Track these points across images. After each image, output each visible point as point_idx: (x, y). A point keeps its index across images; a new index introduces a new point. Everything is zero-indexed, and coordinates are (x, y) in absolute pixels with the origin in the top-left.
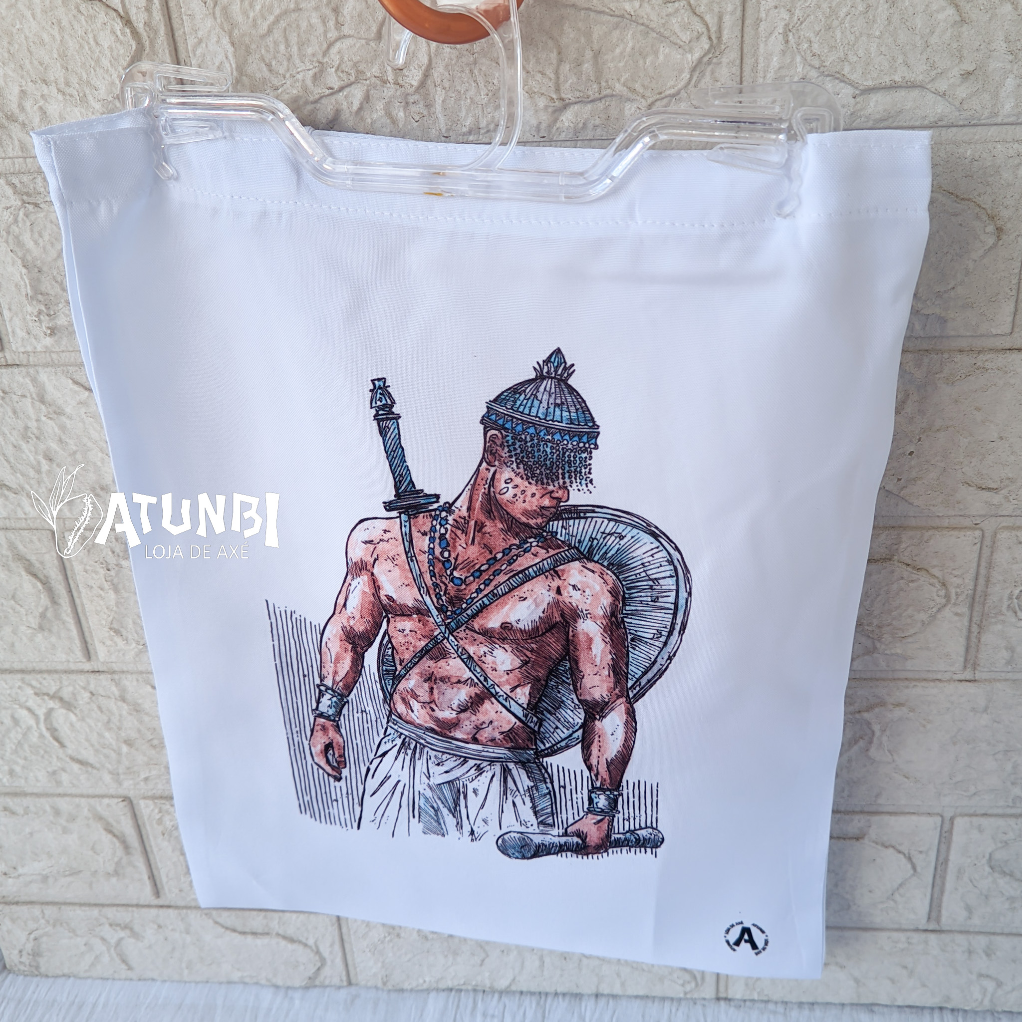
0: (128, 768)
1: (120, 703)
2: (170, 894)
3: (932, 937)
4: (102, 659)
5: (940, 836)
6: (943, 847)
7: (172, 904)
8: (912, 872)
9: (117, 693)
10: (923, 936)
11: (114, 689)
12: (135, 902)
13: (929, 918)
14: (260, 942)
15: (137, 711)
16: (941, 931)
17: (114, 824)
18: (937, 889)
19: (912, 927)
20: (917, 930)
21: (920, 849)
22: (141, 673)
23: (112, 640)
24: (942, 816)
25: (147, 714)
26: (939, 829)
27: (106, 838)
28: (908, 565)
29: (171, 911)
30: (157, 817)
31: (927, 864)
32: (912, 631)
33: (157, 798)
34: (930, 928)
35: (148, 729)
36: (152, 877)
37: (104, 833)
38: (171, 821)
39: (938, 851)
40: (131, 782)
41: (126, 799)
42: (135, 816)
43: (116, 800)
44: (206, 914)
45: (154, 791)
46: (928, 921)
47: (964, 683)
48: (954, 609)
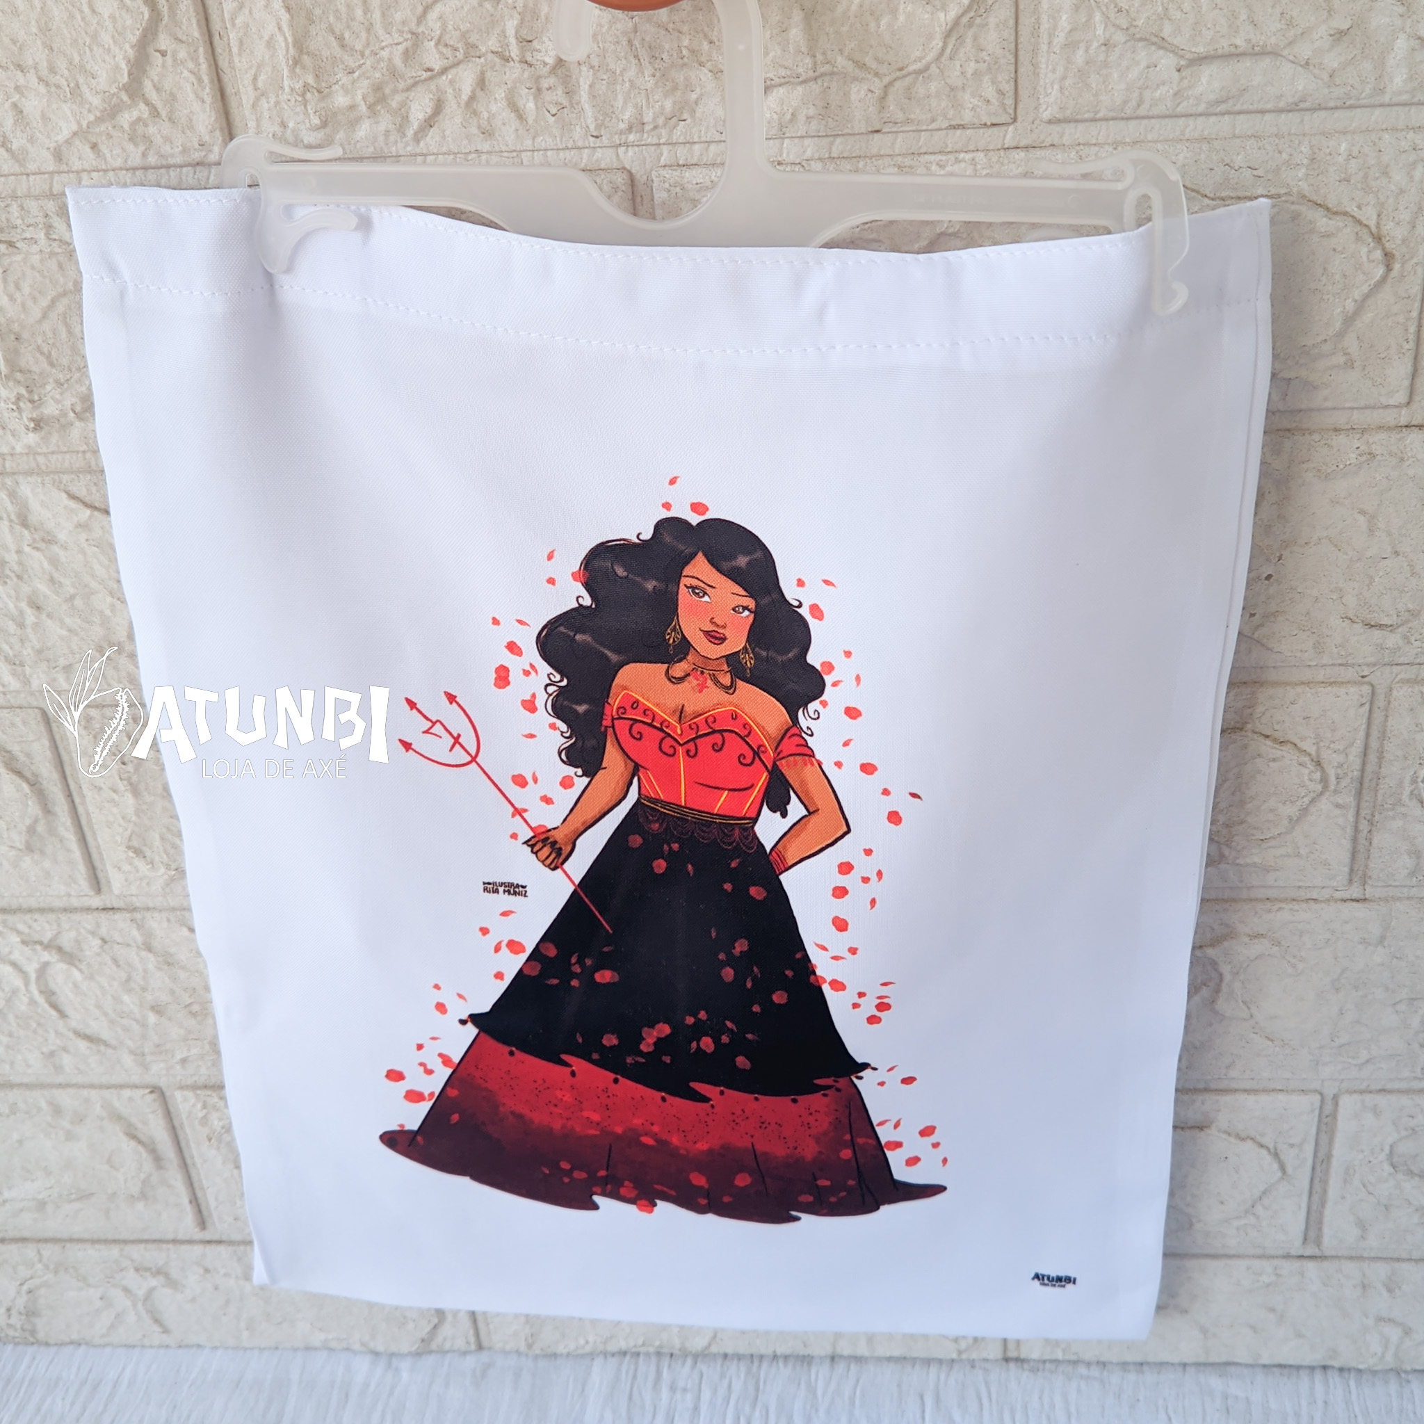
0: (158, 1046)
1: (144, 954)
2: (221, 1225)
3: (1310, 1266)
4: (117, 892)
5: (1319, 1121)
6: (1324, 1138)
7: (224, 1238)
8: (1279, 1174)
9: (139, 939)
10: (1297, 1264)
11: (135, 933)
12: (170, 1236)
13: (1305, 1239)
15: (169, 964)
16: (1323, 1258)
17: (139, 1125)
18: (1316, 1198)
19: (1281, 1252)
21: (1291, 1142)
22: (174, 909)
23: (131, 864)
24: (1321, 1094)
25: (183, 968)
26: (1317, 1112)
27: (128, 1146)
28: (1267, 737)
29: (222, 1248)
30: (201, 1115)
31: (1301, 1163)
32: (1275, 831)
33: (199, 1088)
34: (1306, 1254)
35: (185, 990)
36: (195, 1201)
37: (125, 1139)
38: (220, 1120)
39: (1317, 1144)
40: (162, 1065)
41: (155, 1090)
42: (168, 1115)
43: (141, 1092)
45: (195, 1078)
46: (1304, 1243)
47: (1349, 904)
48: (1334, 799)
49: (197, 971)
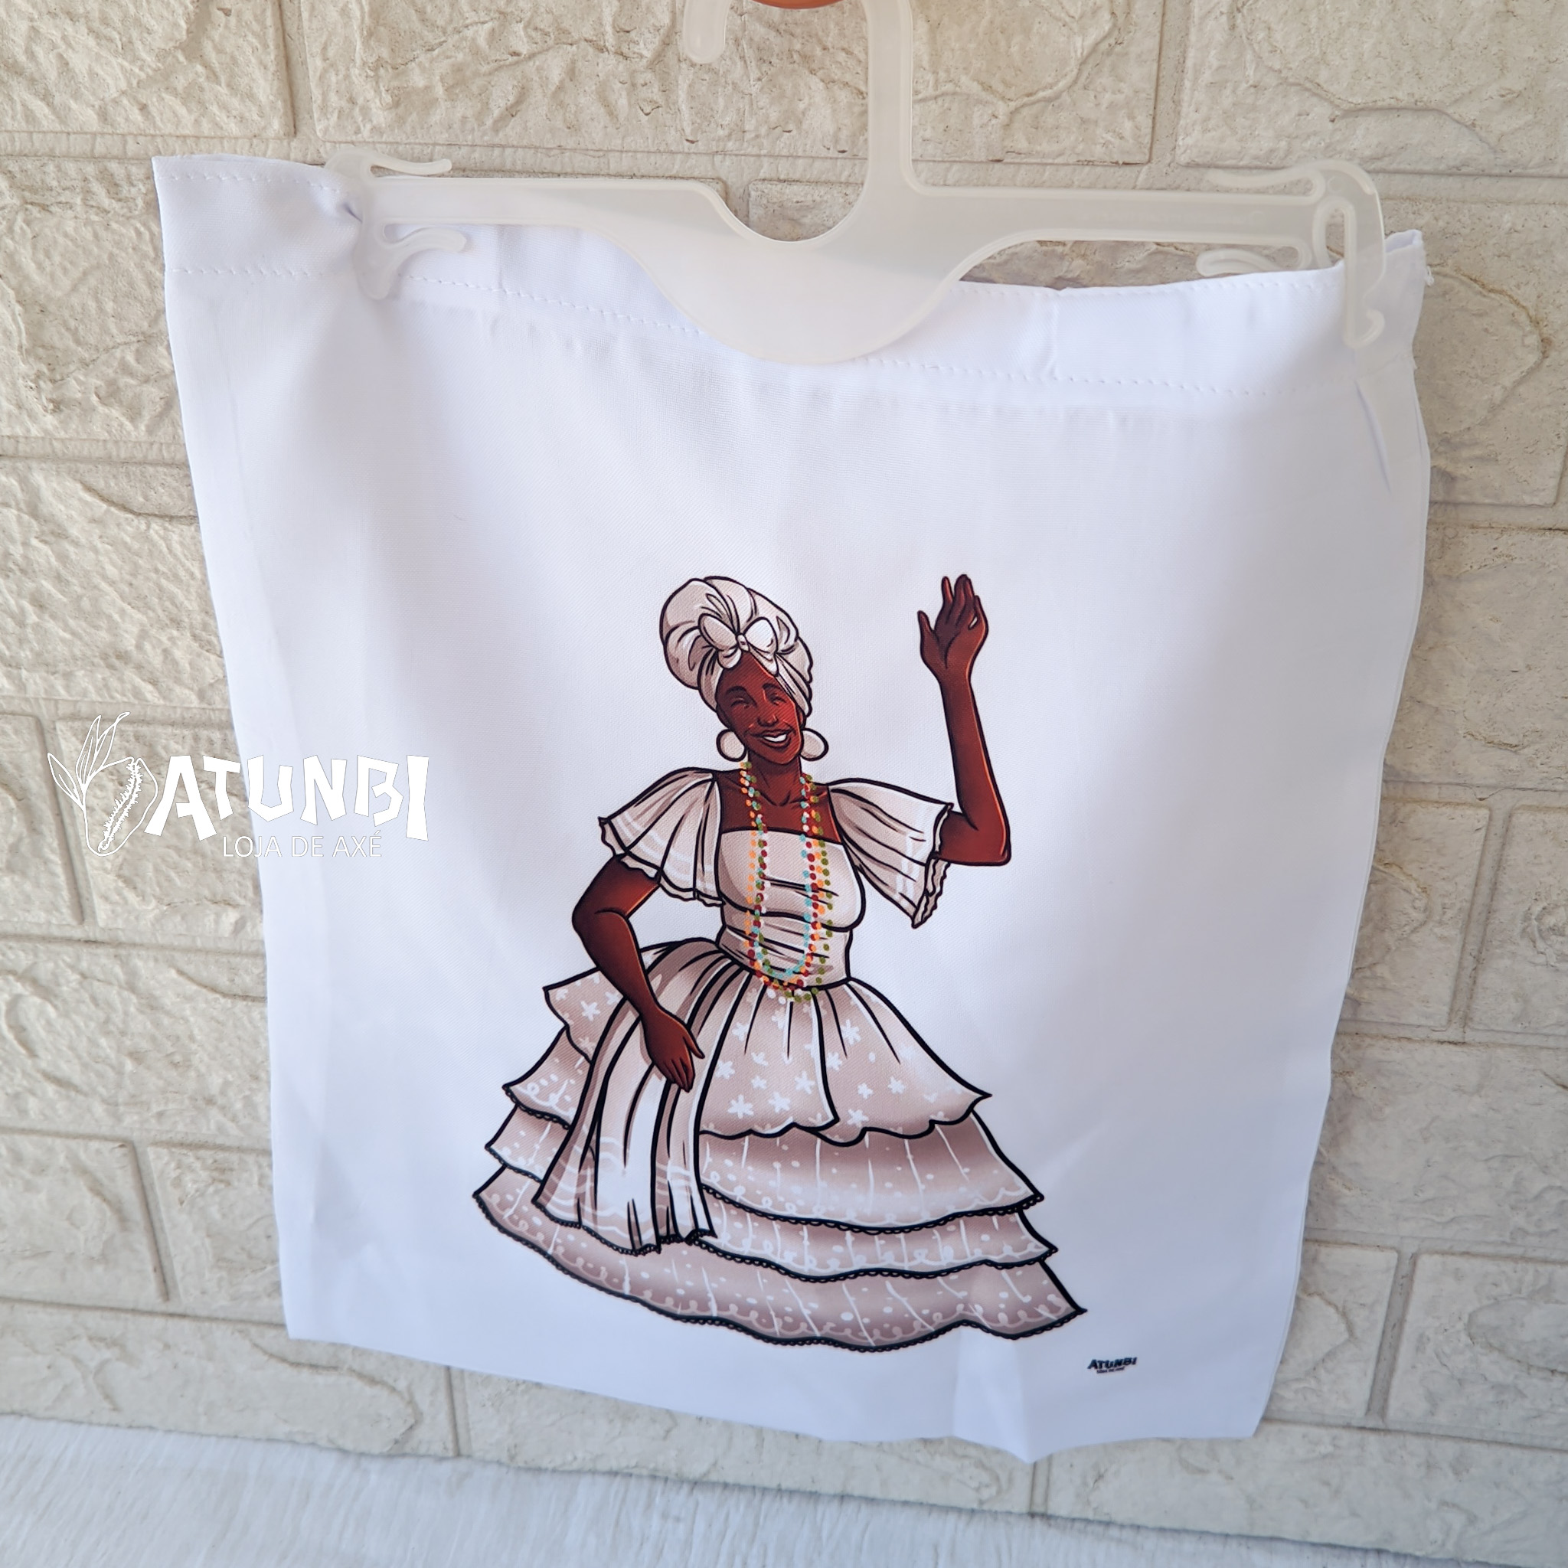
0: (133, 1096)
1: (126, 993)
2: (187, 1298)
3: (1372, 1438)
4: (101, 924)
5: (1394, 1282)
6: (1398, 1300)
7: (189, 1312)
8: (1346, 1336)
9: (122, 976)
10: (1358, 1436)
11: (118, 970)
12: (130, 1306)
13: (1369, 1410)
14: (322, 1379)
15: (152, 1008)
16: (1387, 1431)
17: (106, 1181)
18: (1383, 1365)
19: (1341, 1422)
21: (1362, 1301)
22: (162, 947)
23: (119, 894)
24: (1399, 1252)
25: (168, 1013)
26: (1392, 1272)
27: (92, 1203)
29: (186, 1324)
30: (174, 1175)
31: (1371, 1323)
32: (1370, 960)
33: (174, 1145)
34: (1371, 1424)
35: (168, 1037)
36: (160, 1269)
37: (89, 1194)
38: (195, 1182)
39: (1389, 1306)
40: (136, 1118)
41: (126, 1144)
42: (139, 1172)
43: (111, 1145)
44: (240, 1332)
45: (170, 1135)
46: (1366, 1414)
47: (1446, 1046)
48: (1437, 930)
49: (182, 1018)
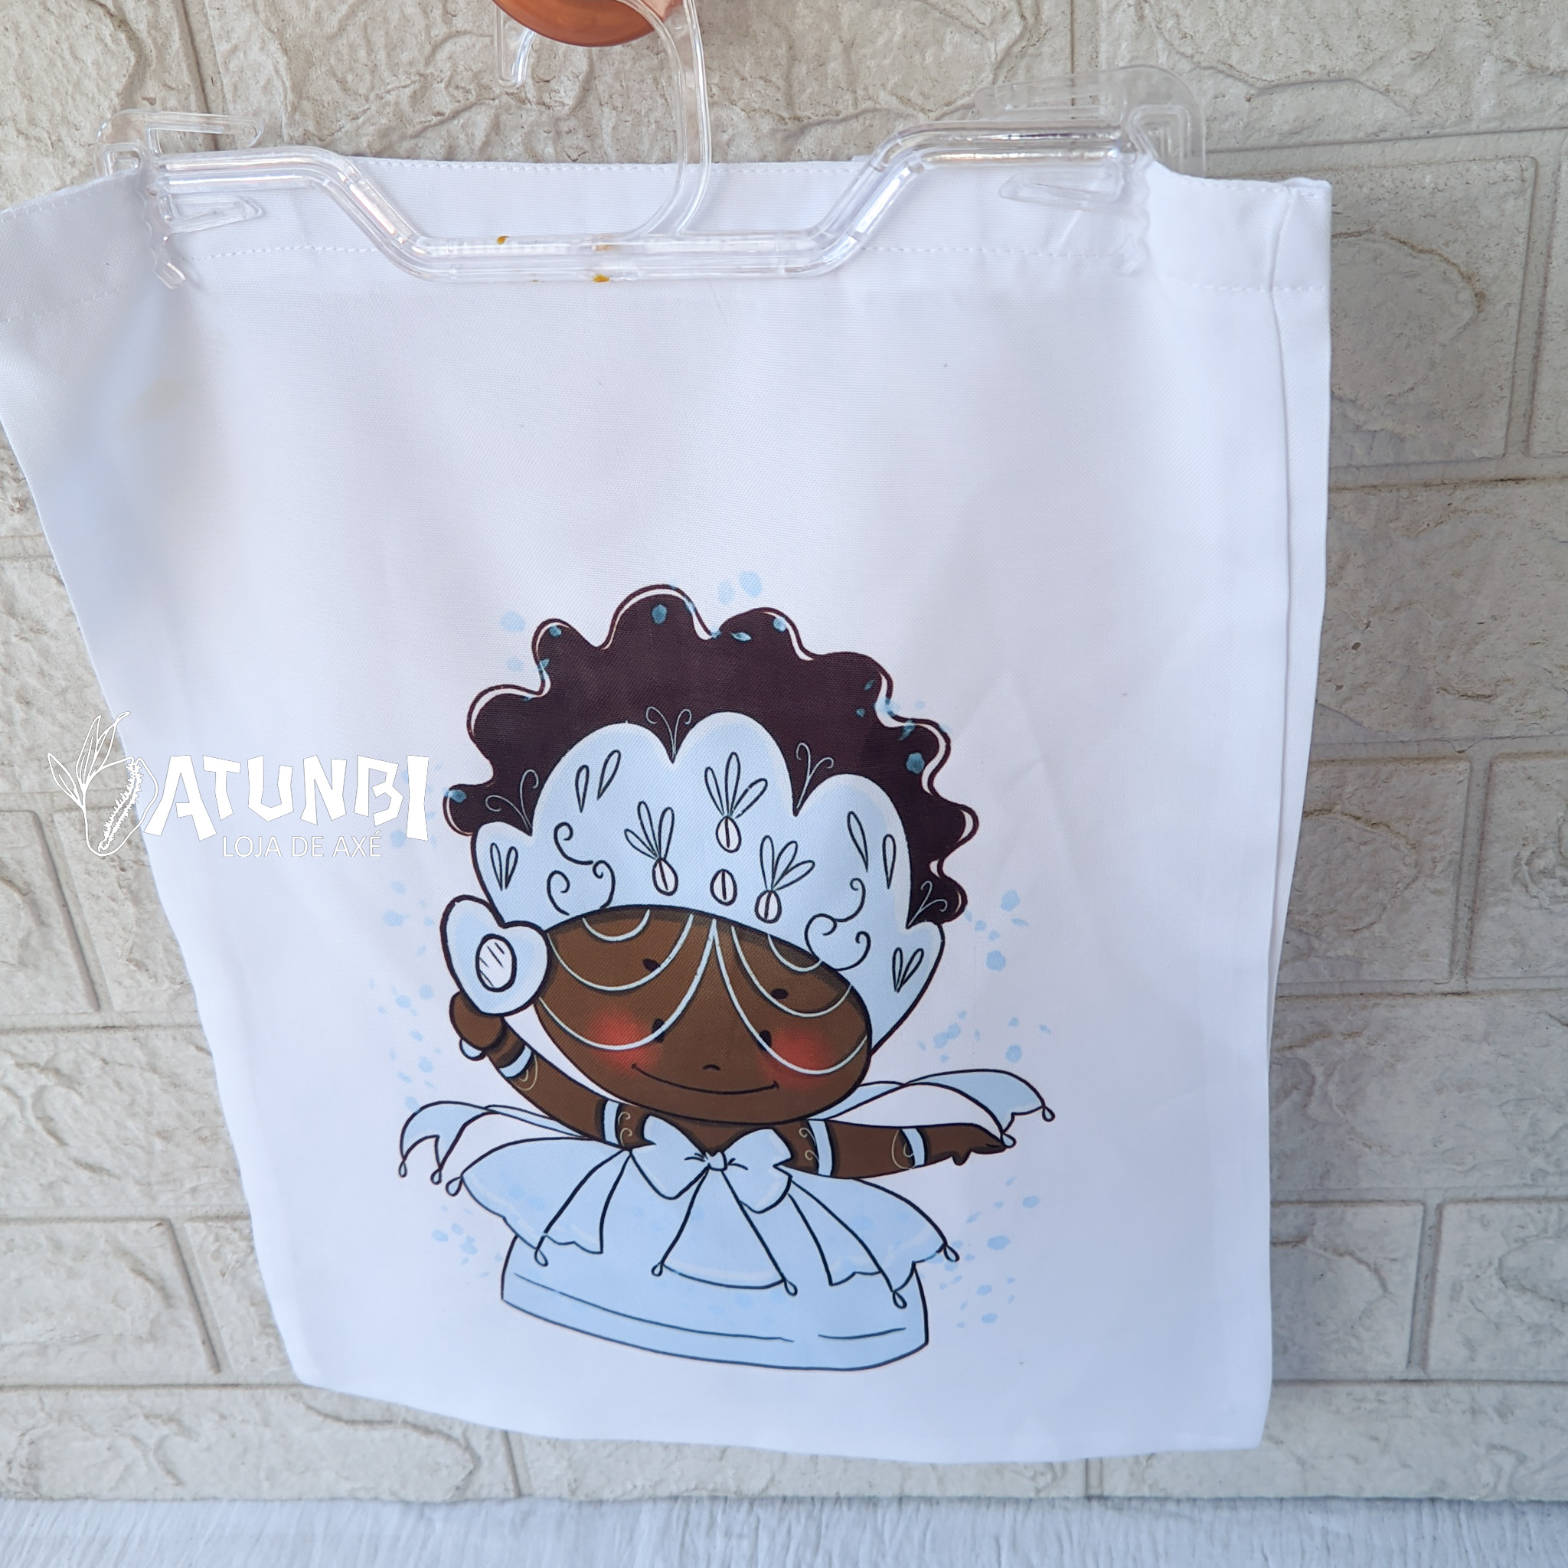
0: (165, 1175)
1: (148, 1075)
2: (237, 1366)
3: (1415, 1390)
4: (117, 1008)
5: (1423, 1233)
6: (1428, 1251)
7: (241, 1381)
8: (1380, 1291)
9: (143, 1059)
10: (1401, 1390)
11: (138, 1053)
12: (183, 1381)
13: (1409, 1362)
14: (379, 1434)
15: (176, 1086)
16: (1429, 1381)
17: (147, 1261)
18: (1420, 1316)
19: (1383, 1377)
20: (1390, 1381)
21: (1393, 1257)
22: (180, 1026)
23: (132, 978)
24: (1424, 1204)
25: (191, 1090)
26: (1420, 1224)
27: (135, 1284)
28: (1358, 818)
29: (239, 1392)
30: (213, 1248)
31: (1403, 1279)
32: (1367, 920)
33: (211, 1219)
34: (1412, 1377)
35: (194, 1113)
36: (208, 1341)
37: (131, 1275)
38: (234, 1253)
39: (1420, 1258)
40: (170, 1195)
41: (163, 1221)
42: (178, 1249)
43: (148, 1224)
44: (294, 1396)
45: (205, 1209)
46: (1407, 1366)
47: (1450, 998)
48: (1429, 885)
49: (206, 1093)
